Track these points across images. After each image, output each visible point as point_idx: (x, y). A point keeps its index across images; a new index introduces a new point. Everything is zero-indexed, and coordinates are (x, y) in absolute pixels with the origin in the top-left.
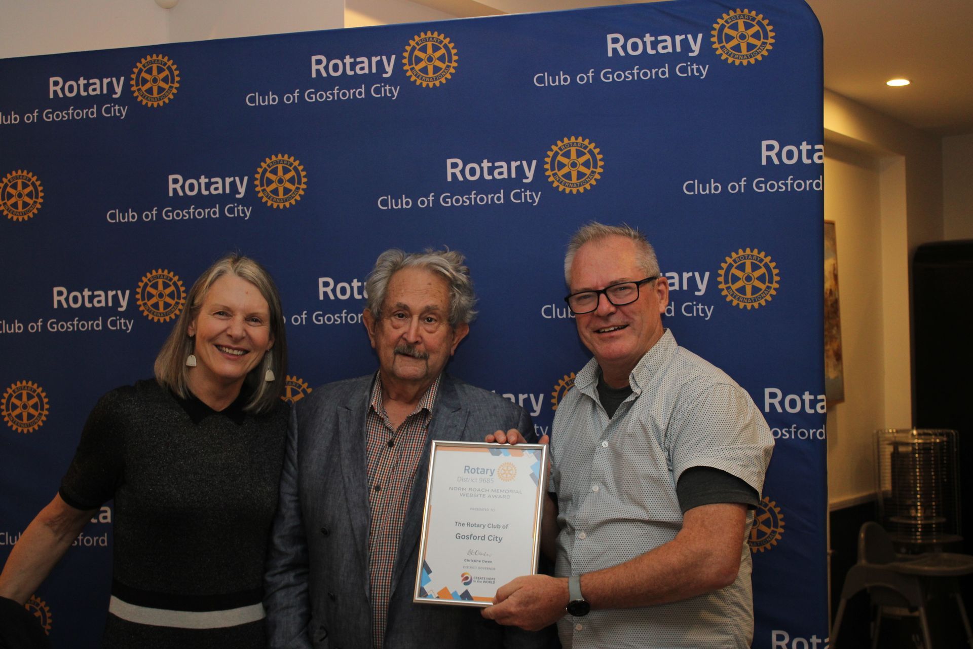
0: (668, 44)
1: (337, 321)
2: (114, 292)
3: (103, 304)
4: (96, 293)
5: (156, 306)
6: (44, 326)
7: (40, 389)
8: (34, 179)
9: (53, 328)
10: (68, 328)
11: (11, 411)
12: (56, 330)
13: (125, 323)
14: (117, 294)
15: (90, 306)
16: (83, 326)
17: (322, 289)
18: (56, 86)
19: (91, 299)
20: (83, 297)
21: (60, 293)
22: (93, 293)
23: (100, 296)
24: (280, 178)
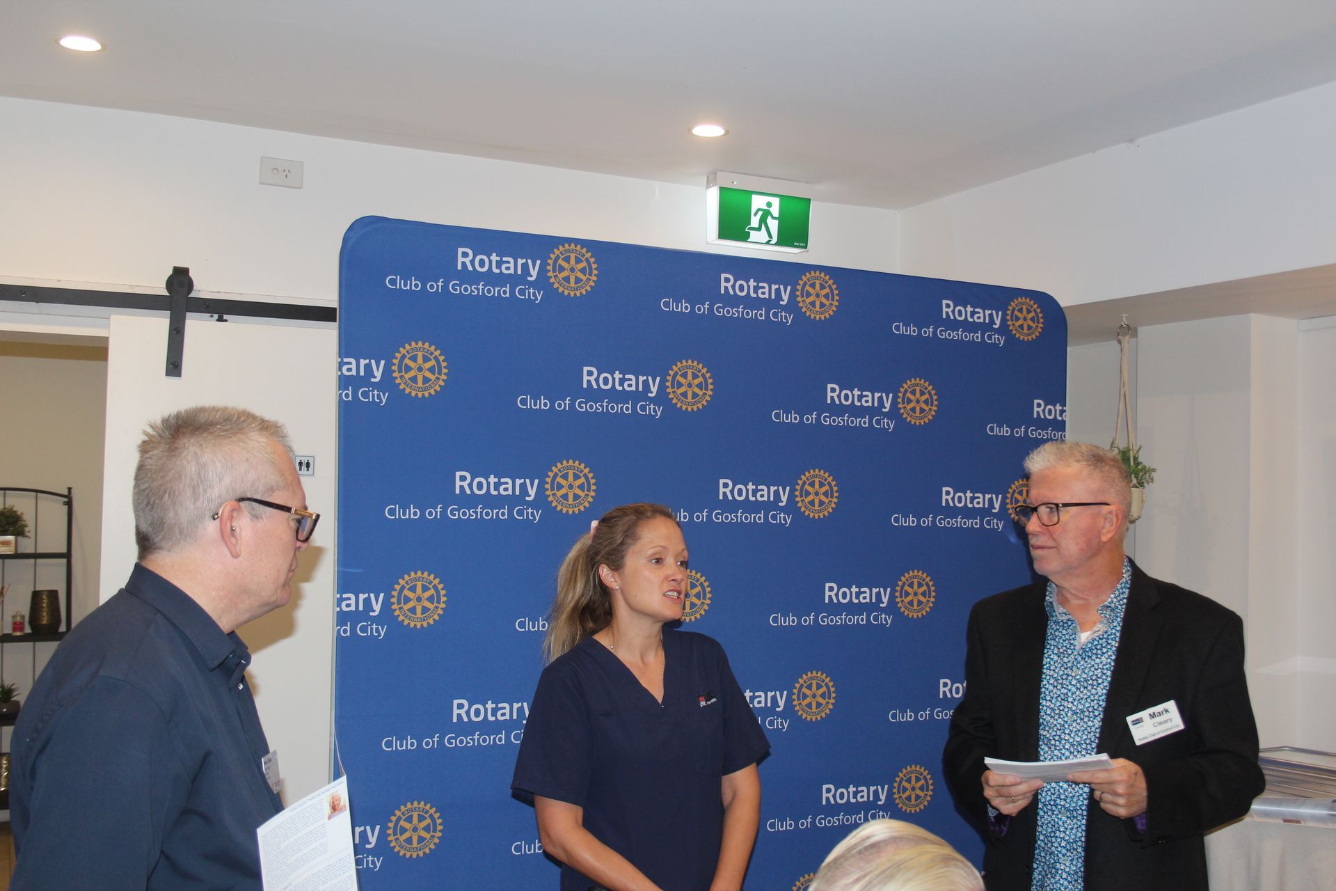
0: (981, 316)
1: (734, 520)
2: (522, 481)
3: (510, 492)
4: (503, 480)
5: (565, 497)
6: (444, 512)
7: (437, 580)
8: (438, 353)
9: (454, 515)
10: (470, 515)
11: (402, 605)
12: (457, 517)
13: (532, 513)
14: (525, 481)
15: (496, 493)
16: (487, 514)
17: (722, 490)
18: (465, 257)
19: (497, 486)
20: (488, 484)
21: (463, 478)
22: (499, 480)
23: (507, 483)
24: (690, 383)
